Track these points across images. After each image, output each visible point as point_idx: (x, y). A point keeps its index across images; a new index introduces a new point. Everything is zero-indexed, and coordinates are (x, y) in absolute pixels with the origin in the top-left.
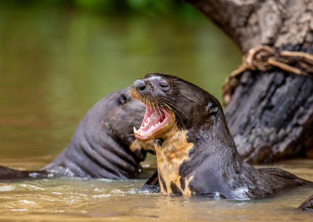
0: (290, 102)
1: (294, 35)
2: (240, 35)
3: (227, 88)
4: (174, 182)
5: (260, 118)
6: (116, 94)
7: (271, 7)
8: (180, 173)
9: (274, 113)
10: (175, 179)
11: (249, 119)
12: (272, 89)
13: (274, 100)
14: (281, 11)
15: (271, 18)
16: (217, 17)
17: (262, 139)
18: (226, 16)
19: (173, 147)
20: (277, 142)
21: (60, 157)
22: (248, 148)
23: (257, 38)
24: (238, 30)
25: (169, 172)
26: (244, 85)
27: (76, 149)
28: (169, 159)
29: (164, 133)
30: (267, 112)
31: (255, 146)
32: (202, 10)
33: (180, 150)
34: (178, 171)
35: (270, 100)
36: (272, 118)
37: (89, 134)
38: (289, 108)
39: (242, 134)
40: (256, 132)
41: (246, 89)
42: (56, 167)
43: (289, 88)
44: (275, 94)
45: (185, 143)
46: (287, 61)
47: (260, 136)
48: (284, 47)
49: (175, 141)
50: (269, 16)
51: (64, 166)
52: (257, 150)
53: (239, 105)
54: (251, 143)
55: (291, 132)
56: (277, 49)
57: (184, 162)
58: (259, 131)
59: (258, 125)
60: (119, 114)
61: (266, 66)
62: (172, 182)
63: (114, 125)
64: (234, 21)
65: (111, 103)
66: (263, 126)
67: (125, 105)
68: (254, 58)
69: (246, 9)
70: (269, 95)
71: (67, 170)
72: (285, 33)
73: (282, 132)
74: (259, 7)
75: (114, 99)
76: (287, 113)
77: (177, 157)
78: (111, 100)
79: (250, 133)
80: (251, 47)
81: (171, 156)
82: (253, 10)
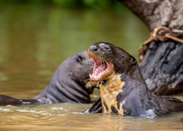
0: (178, 59)
1: (180, 20)
2: (149, 20)
3: (142, 51)
4: (113, 105)
5: (161, 68)
6: (75, 56)
7: (167, 4)
8: (117, 100)
9: (169, 65)
10: (114, 103)
11: (154, 69)
12: (168, 52)
13: (169, 58)
14: (173, 6)
15: (167, 11)
16: (135, 10)
17: (162, 81)
18: (140, 9)
19: (113, 85)
20: (171, 82)
21: (44, 92)
22: (154, 86)
23: (159, 22)
24: (148, 18)
25: (110, 100)
26: (151, 49)
27: (53, 87)
28: (110, 92)
29: (107, 76)
30: (165, 65)
31: (158, 85)
32: (127, 6)
33: (117, 86)
34: (116, 98)
35: (166, 58)
36: (168, 68)
37: (60, 79)
38: (178, 62)
39: (150, 78)
40: (158, 77)
41: (152, 52)
42: (41, 98)
43: (178, 51)
44: (170, 55)
45: (120, 82)
46: (176, 35)
47: (161, 79)
48: (175, 27)
49: (114, 81)
50: (166, 9)
51: (46, 97)
52: (159, 87)
53: (148, 61)
54: (155, 83)
55: (179, 76)
56: (171, 29)
57: (119, 93)
58: (160, 76)
59: (159, 73)
60: (78, 67)
61: (164, 38)
62: (112, 105)
63: (76, 74)
64: (146, 12)
65: (73, 61)
66: (162, 73)
67: (81, 62)
68: (157, 33)
69: (152, 5)
70: (166, 55)
71: (48, 99)
72: (175, 19)
73: (173, 77)
74: (160, 4)
75: (74, 59)
76: (176, 66)
77: (115, 90)
78: (72, 59)
79: (155, 77)
80: (155, 27)
81: (111, 90)
82: (156, 6)
